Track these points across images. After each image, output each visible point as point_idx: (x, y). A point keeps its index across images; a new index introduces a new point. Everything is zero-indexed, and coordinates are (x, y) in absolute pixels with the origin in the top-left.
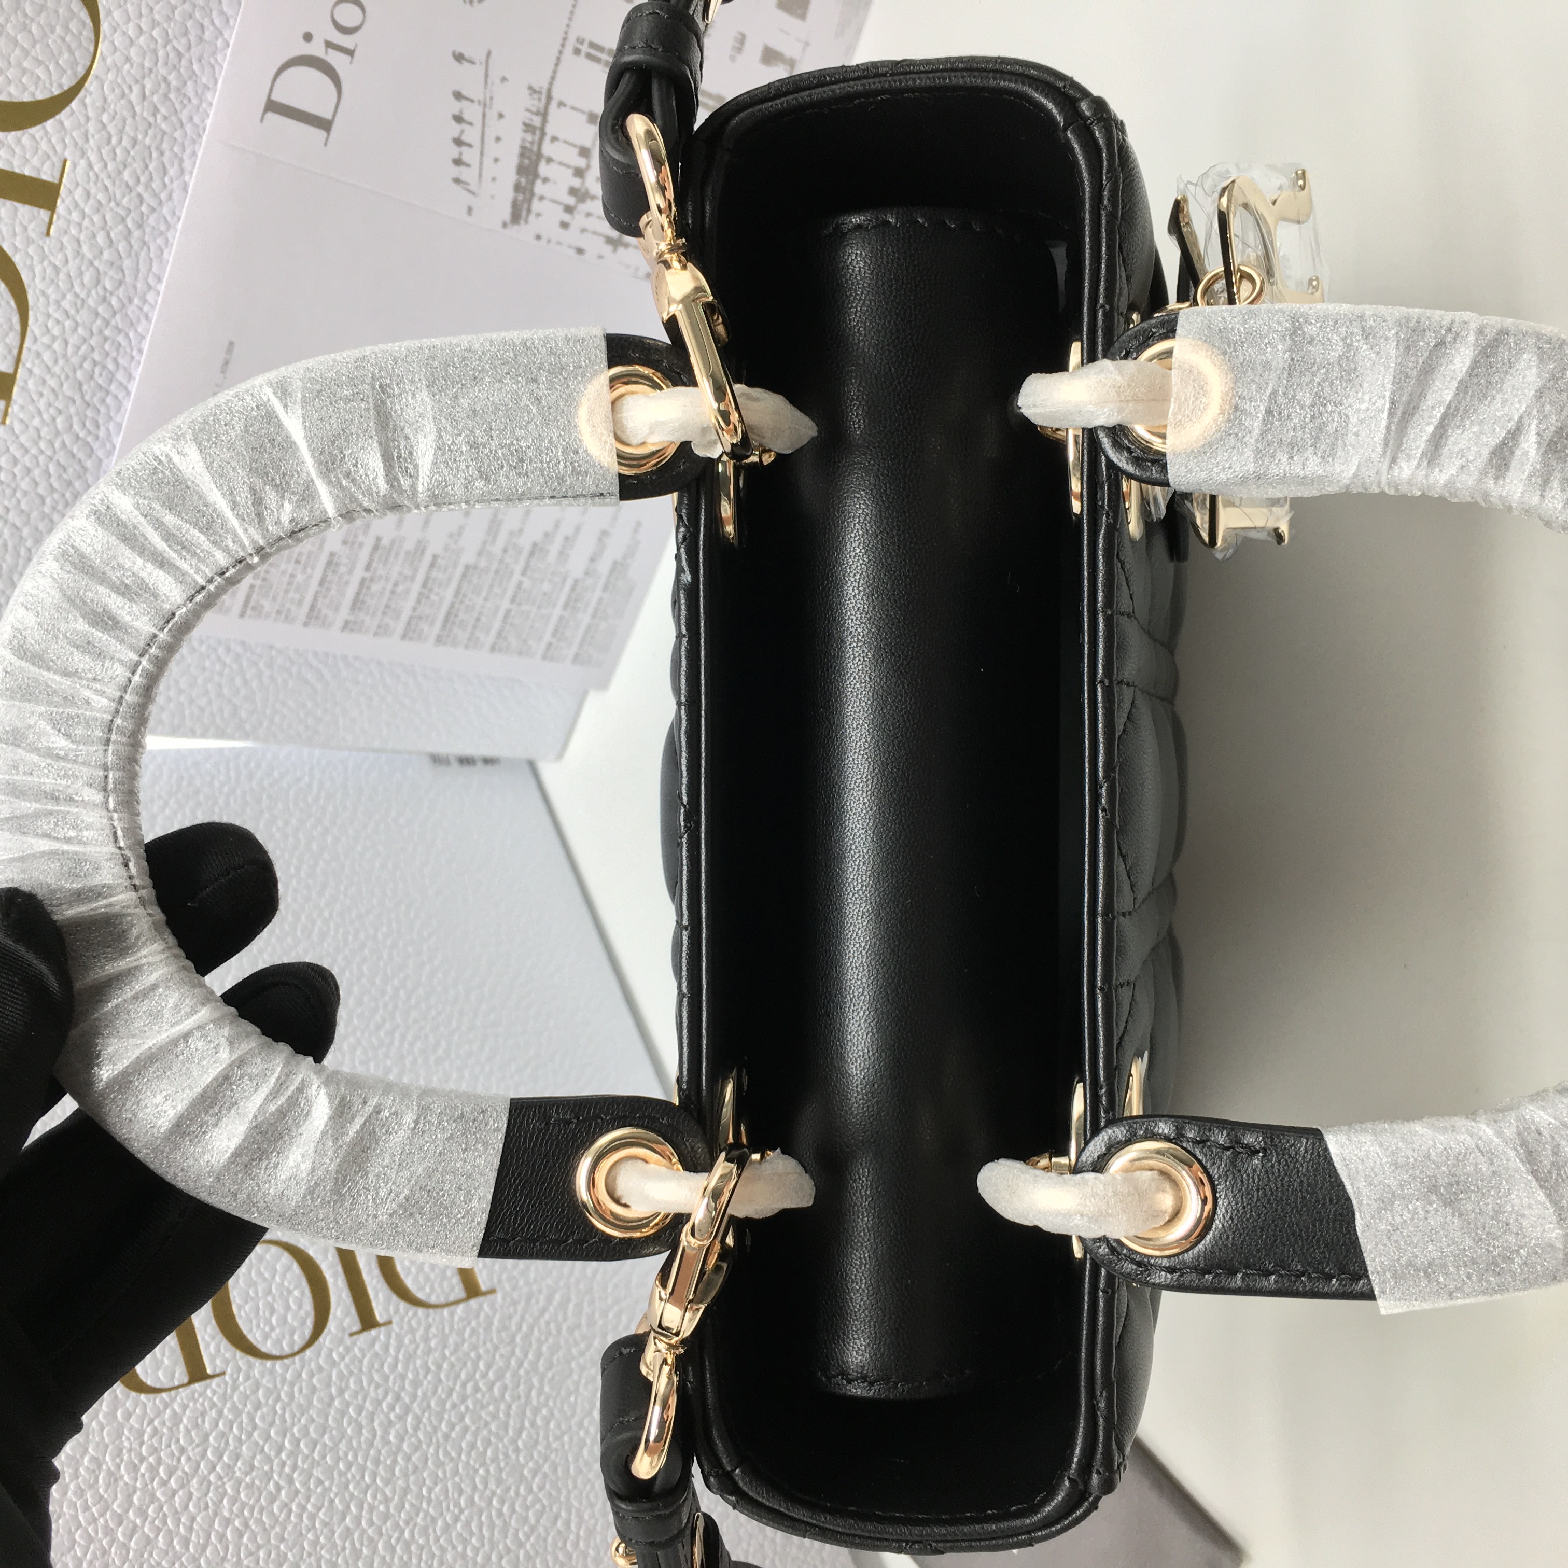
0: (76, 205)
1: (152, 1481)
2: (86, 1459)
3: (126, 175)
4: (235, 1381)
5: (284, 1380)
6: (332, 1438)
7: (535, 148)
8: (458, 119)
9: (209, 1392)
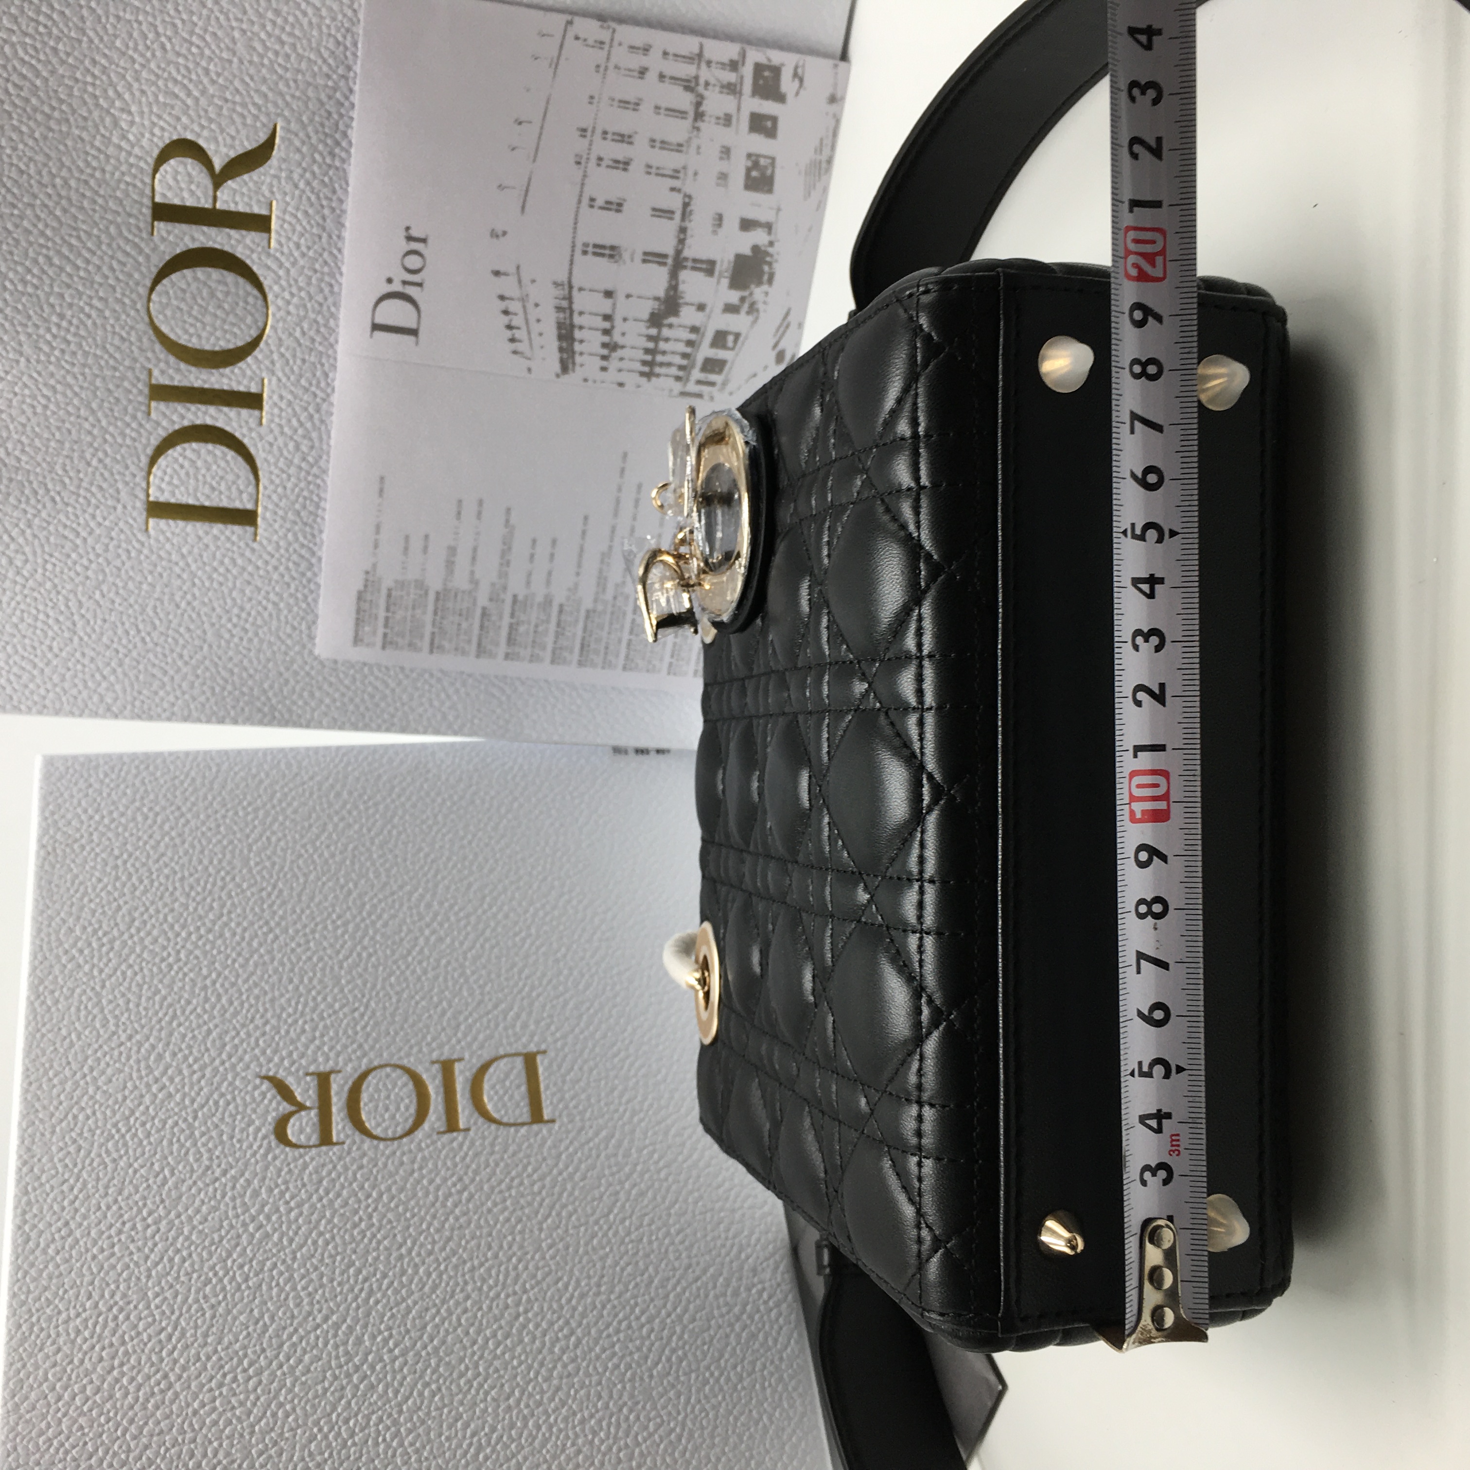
0: (275, 404)
1: (280, 1200)
2: (242, 1180)
3: (303, 382)
4: (350, 1149)
5: (383, 1154)
6: (406, 1196)
7: (568, 322)
8: (506, 312)
9: (330, 1153)
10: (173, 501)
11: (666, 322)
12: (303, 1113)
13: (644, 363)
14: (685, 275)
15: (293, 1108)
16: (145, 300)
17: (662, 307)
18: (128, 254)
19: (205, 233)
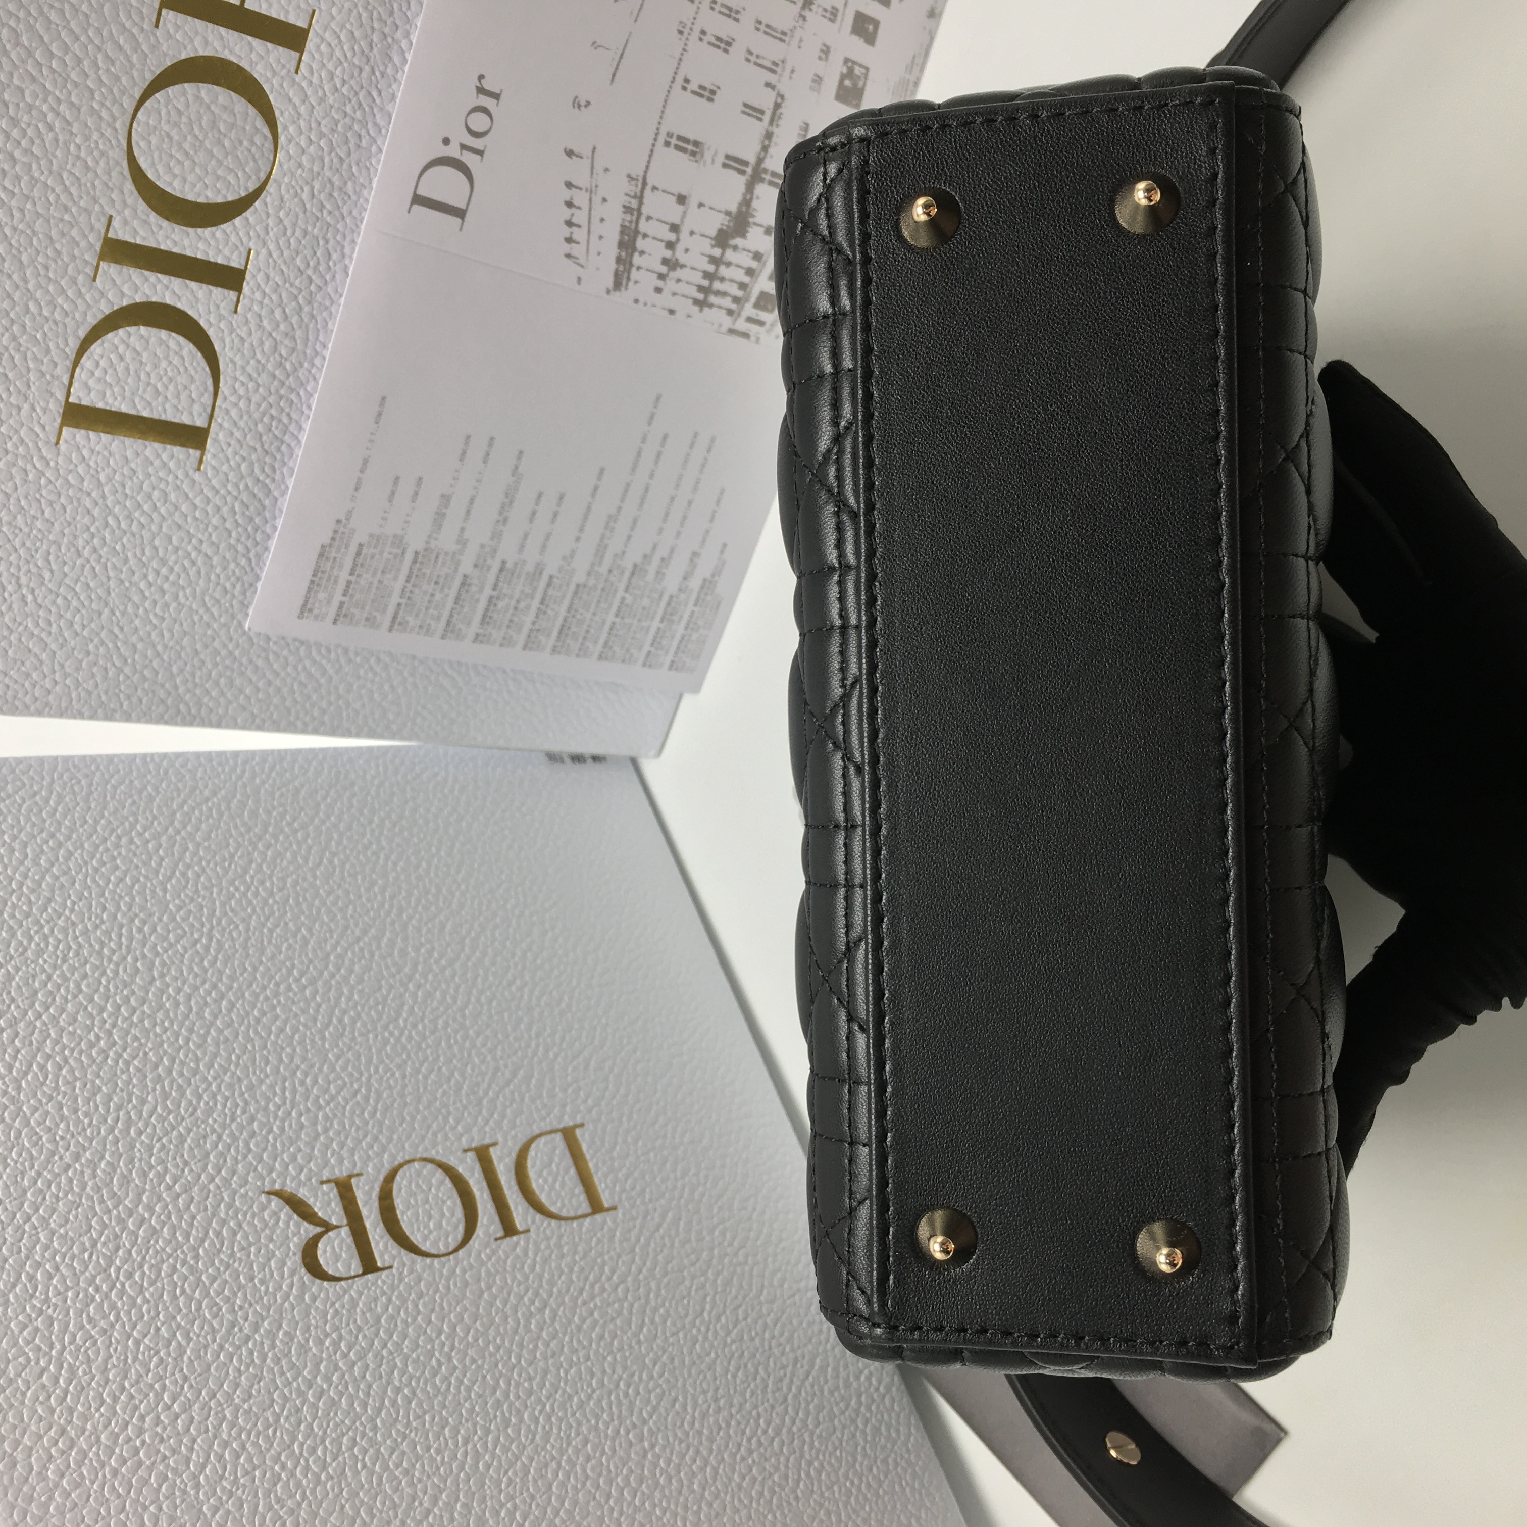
0: (259, 286)
1: (335, 1354)
2: (281, 1333)
3: (298, 261)
4: (401, 1273)
5: (441, 1275)
6: (482, 1324)
7: (633, 225)
8: (569, 204)
9: (379, 1282)
10: (102, 405)
11: (733, 242)
12: (331, 1233)
13: (700, 289)
14: (761, 189)
15: (319, 1229)
16: (130, 113)
17: (732, 224)
18: (120, 48)
19: (222, 38)
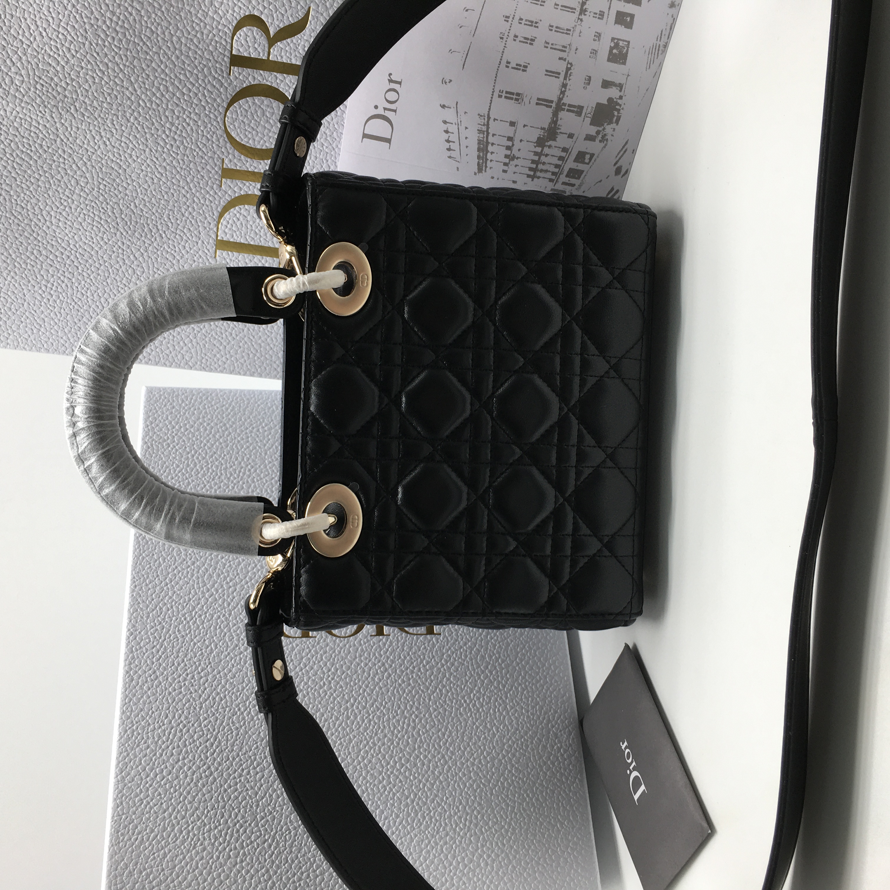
5: (338, 646)
6: (351, 672)
7: (485, 140)
8: (447, 132)
10: (232, 240)
11: (548, 144)
13: (531, 169)
14: (561, 114)
16: (222, 115)
17: (546, 134)
18: (215, 87)
19: (261, 75)
